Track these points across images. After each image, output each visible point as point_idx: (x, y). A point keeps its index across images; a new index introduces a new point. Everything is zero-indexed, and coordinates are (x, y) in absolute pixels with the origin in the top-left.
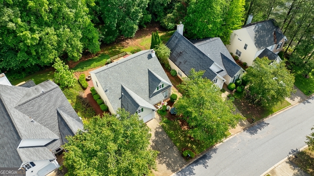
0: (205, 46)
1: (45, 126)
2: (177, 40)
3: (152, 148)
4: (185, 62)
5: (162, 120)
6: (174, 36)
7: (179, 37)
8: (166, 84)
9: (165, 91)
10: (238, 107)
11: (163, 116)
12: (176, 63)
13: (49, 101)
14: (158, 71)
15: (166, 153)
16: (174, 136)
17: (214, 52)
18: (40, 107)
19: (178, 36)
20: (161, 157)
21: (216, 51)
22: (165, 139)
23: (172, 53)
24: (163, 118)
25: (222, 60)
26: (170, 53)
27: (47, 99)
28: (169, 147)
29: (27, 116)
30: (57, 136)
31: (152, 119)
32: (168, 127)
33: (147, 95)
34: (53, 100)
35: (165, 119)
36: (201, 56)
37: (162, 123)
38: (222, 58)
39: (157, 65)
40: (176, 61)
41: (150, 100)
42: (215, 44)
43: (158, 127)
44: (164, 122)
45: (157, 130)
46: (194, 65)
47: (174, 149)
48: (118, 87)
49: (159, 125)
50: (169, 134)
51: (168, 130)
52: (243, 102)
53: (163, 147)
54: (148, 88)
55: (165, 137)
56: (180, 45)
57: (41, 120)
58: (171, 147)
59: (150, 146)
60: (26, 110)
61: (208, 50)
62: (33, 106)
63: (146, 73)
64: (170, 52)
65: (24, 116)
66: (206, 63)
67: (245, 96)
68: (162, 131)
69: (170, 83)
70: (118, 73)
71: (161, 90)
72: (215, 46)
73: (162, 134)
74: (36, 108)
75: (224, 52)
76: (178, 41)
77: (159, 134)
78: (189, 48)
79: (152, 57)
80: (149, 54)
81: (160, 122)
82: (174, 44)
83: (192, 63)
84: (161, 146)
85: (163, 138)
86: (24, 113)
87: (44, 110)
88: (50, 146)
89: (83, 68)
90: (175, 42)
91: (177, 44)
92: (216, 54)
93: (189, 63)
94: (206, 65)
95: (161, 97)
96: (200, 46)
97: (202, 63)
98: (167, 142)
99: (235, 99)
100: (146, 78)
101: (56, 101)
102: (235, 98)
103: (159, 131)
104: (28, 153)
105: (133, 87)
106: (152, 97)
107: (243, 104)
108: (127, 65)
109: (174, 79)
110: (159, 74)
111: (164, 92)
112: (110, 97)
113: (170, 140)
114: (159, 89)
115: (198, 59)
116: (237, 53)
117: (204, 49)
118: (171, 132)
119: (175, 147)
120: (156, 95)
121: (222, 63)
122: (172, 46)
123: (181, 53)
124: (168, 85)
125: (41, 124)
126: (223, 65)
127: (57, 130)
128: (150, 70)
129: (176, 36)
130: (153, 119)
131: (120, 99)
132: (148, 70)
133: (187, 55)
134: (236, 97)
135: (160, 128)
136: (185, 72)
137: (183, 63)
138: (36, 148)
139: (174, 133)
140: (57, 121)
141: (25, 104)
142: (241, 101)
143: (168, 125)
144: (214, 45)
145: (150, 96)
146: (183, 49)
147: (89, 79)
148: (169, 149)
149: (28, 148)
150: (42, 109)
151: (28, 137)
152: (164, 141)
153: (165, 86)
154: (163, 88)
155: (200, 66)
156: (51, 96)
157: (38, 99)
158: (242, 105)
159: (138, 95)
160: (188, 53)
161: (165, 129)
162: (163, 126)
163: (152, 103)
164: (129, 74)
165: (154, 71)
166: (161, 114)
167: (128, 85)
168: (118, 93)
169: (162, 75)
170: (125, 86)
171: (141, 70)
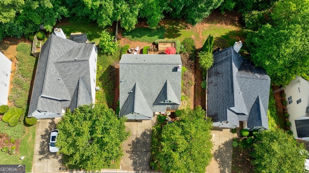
0: (246, 81)
1: (67, 86)
2: (225, 57)
3: (133, 143)
4: (216, 85)
5: (156, 126)
6: (226, 51)
7: (228, 56)
10: (234, 154)
11: (159, 122)
13: (77, 69)
14: (175, 86)
15: (140, 153)
16: (155, 144)
17: (251, 92)
18: (69, 70)
19: (229, 54)
20: (134, 154)
21: (254, 91)
22: (147, 142)
23: (213, 67)
24: (158, 124)
25: (253, 104)
26: (211, 66)
27: (76, 67)
28: (145, 150)
29: (58, 73)
30: (70, 98)
31: (149, 120)
32: (157, 134)
33: (153, 102)
34: (80, 69)
35: (158, 126)
36: (230, 91)
37: (154, 128)
38: (255, 102)
39: (177, 80)
40: (211, 77)
41: (153, 106)
42: (260, 84)
43: (149, 130)
44: (156, 128)
45: (147, 131)
46: (220, 94)
47: (148, 154)
48: (133, 83)
49: (151, 128)
50: (153, 140)
51: (155, 137)
52: (243, 154)
53: (141, 147)
54: (157, 96)
55: (148, 140)
56: (224, 64)
57: (66, 81)
58: (147, 152)
59: (132, 141)
60: (60, 68)
61: (246, 86)
62: (65, 67)
63: (163, 83)
64: (211, 64)
65: (56, 73)
66: (228, 101)
67: (251, 149)
68: (149, 135)
69: (180, 101)
70: (139, 72)
72: (257, 86)
73: (147, 137)
74: (67, 69)
75: (263, 96)
76: (226, 59)
77: (146, 135)
78: (228, 74)
79: (177, 71)
80: (176, 67)
81: (154, 126)
82: (220, 60)
83: (219, 91)
84: (140, 146)
85: (146, 140)
86: (57, 70)
87: (71, 74)
88: (63, 102)
89: (133, 37)
90: (223, 57)
91: (222, 61)
92: (252, 95)
93: (217, 89)
94: (226, 103)
95: (164, 109)
96: (241, 78)
97: (225, 98)
98: (147, 145)
99: (238, 146)
100: (161, 86)
101: (82, 71)
102: (238, 144)
103: (147, 133)
104: (44, 103)
105: (145, 89)
106: (156, 105)
107: (241, 154)
109: (200, 91)
112: (122, 88)
113: (150, 146)
114: (166, 102)
115: (226, 91)
116: (289, 99)
117: (243, 83)
118: (155, 140)
119: (149, 153)
120: (160, 105)
121: (251, 107)
122: (218, 60)
123: (219, 73)
125: (65, 83)
126: (250, 109)
127: (73, 93)
128: (168, 81)
130: (150, 120)
131: (128, 93)
132: (166, 81)
133: (222, 79)
134: (240, 144)
135: (150, 131)
136: (209, 94)
137: (213, 84)
138: (53, 100)
139: (157, 142)
140: (76, 87)
141: (61, 64)
142: (243, 151)
143: (157, 133)
144: (258, 84)
145: (154, 104)
146: (223, 71)
147: (130, 52)
148: (144, 151)
149: (46, 99)
150: (70, 73)
151: (47, 93)
152: (145, 143)
154: (170, 103)
155: (223, 100)
156: (80, 66)
157: (71, 64)
158: (239, 155)
159: (145, 97)
160: (223, 78)
161: (153, 134)
162: (153, 131)
163: (153, 110)
164: (147, 76)
165: (171, 84)
166: (159, 120)
167: (141, 85)
168: (129, 88)
169: (177, 91)
170: (138, 85)
171: (160, 78)
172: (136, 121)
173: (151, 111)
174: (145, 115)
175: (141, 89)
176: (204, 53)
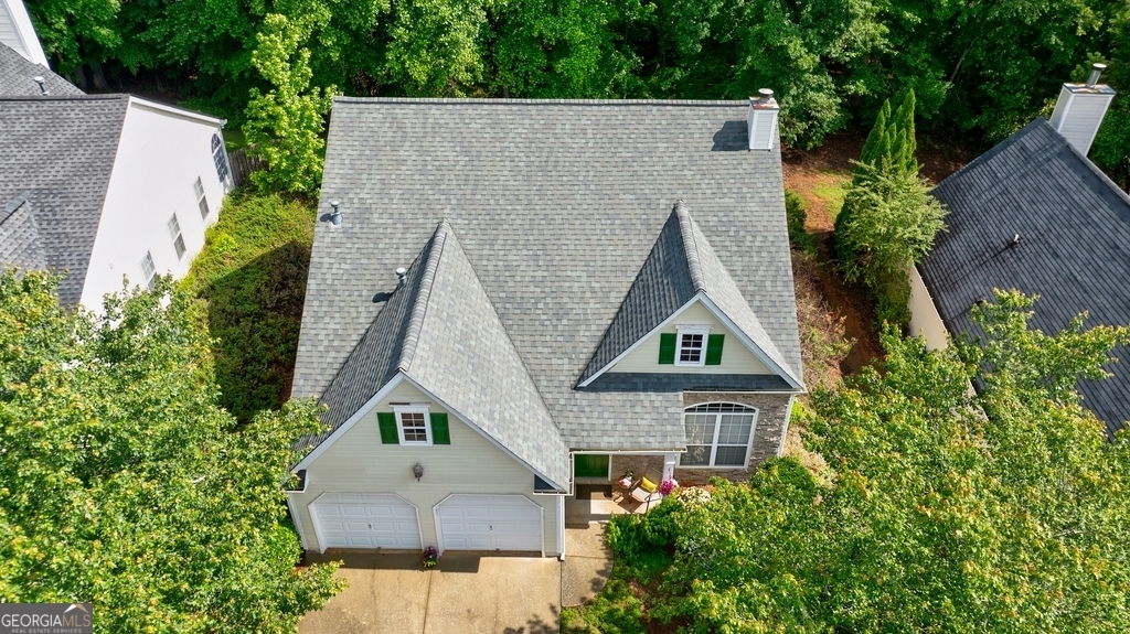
6: (1012, 148)
8: (749, 349)
9: (727, 408)
12: (947, 300)
14: (739, 243)
19: (1041, 146)
23: (953, 236)
31: (538, 554)
33: (568, 369)
37: (580, 623)
39: (753, 206)
40: (952, 286)
41: (572, 401)
48: (417, 226)
49: (550, 621)
54: (606, 322)
56: (1024, 196)
63: (647, 223)
69: (791, 362)
70: (467, 153)
71: (698, 377)
79: (745, 145)
80: (734, 119)
90: (1003, 177)
95: (661, 421)
100: (634, 251)
105: (507, 268)
106: (593, 388)
108: (549, 126)
110: (738, 267)
111: (714, 408)
112: (327, 260)
114: (680, 366)
120: (635, 389)
122: (971, 199)
123: (1011, 245)
124: (763, 364)
128: (684, 211)
129: (1023, 148)
130: (544, 560)
131: (376, 300)
132: (674, 209)
145: (582, 377)
146: (1041, 223)
153: (730, 364)
154: (714, 370)
159: (507, 328)
160: (1062, 251)
163: (573, 433)
164: (528, 179)
165: (709, 231)
166: (623, 554)
167: (482, 243)
168: (389, 259)
169: (762, 285)
170: (459, 238)
171: (625, 191)
172: (425, 558)
173: (557, 439)
174: (496, 434)
175: (475, 267)
176: (873, 167)
